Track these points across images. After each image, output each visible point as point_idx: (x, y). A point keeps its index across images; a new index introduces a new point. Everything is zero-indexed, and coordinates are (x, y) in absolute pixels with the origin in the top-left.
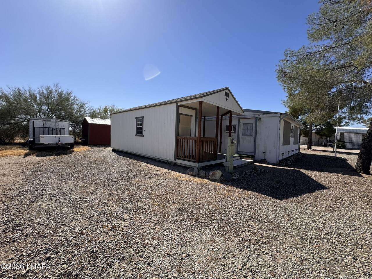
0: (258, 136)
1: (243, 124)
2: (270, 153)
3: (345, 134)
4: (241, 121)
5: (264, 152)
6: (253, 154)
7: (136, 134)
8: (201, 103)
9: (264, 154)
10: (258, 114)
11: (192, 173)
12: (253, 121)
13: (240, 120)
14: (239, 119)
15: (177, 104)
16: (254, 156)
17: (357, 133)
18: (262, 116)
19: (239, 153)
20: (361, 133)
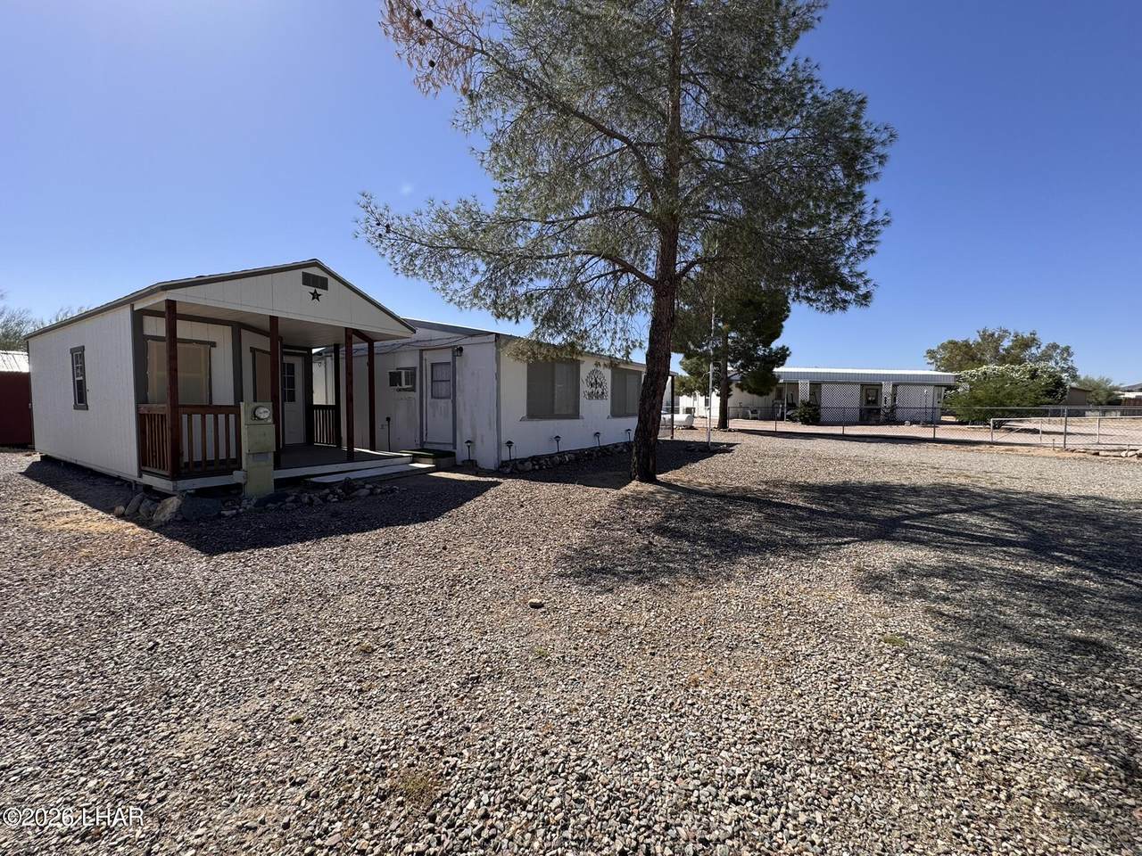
0: (459, 398)
1: (432, 365)
2: (482, 441)
3: (823, 386)
4: (426, 355)
5: (468, 442)
6: (450, 449)
7: (75, 403)
8: (171, 304)
9: (469, 447)
10: (454, 335)
11: (122, 509)
12: (446, 357)
13: (424, 352)
14: (421, 351)
15: (132, 306)
16: (454, 453)
17: (849, 383)
18: (464, 342)
19: (425, 447)
20: (855, 383)
